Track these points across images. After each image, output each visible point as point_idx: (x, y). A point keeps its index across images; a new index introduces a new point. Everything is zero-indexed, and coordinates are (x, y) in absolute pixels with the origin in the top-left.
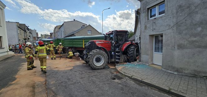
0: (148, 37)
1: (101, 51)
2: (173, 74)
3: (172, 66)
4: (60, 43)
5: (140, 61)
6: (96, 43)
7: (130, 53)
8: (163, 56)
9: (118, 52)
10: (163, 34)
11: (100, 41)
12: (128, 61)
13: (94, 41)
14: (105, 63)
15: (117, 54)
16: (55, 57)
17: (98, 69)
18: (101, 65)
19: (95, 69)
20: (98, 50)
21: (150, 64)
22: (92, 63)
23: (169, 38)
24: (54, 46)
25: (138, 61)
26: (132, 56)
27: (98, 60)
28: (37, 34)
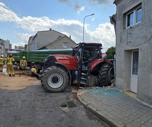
0: (123, 53)
1: (59, 69)
2: (148, 107)
3: (147, 95)
4: (24, 57)
5: (114, 86)
6: (57, 58)
7: (102, 74)
8: (138, 81)
9: (85, 72)
10: (138, 49)
11: (62, 56)
12: (99, 84)
13: (53, 56)
14: (64, 84)
15: (83, 74)
16: (13, 73)
17: (54, 92)
18: (58, 87)
19: (51, 92)
20: (54, 67)
21: (125, 90)
22: (46, 83)
23: (146, 56)
24: (13, 60)
25: (112, 85)
26: (104, 79)
27: (55, 80)
28: (10, 45)
